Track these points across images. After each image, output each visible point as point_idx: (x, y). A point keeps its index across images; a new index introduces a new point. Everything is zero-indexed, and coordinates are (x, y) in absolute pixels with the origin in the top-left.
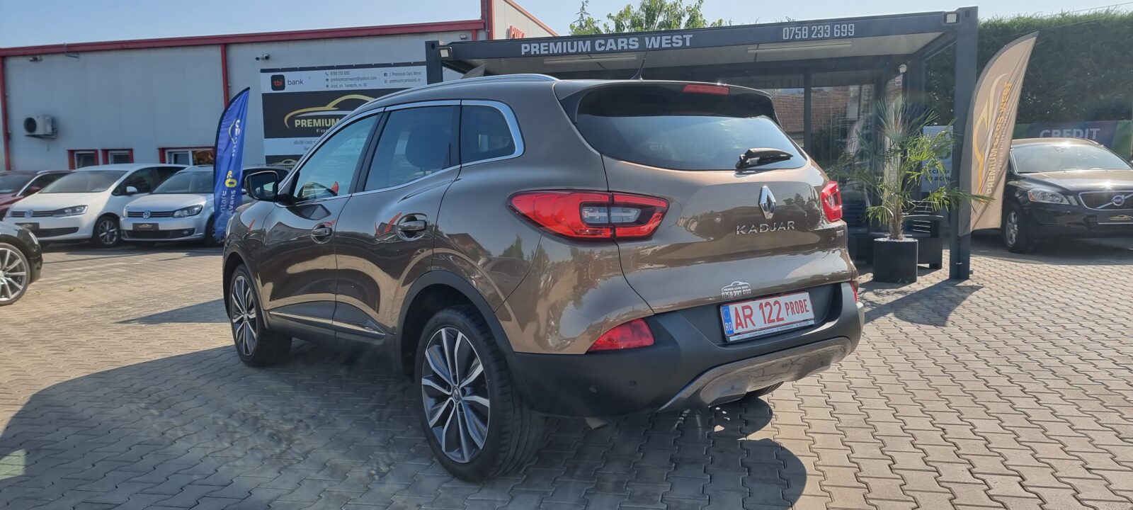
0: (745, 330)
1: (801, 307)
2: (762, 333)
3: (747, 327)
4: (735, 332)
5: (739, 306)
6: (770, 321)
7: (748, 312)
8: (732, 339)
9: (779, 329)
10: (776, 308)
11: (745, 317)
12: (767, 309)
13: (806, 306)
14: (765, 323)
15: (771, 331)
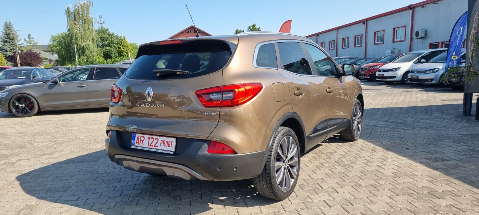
0: (139, 145)
1: (169, 144)
2: (145, 149)
3: (140, 144)
4: (135, 145)
5: (140, 135)
6: (150, 145)
7: (142, 139)
8: (132, 147)
9: (153, 150)
10: (156, 141)
11: (141, 140)
12: (151, 140)
13: (172, 144)
14: (148, 145)
15: (149, 150)
